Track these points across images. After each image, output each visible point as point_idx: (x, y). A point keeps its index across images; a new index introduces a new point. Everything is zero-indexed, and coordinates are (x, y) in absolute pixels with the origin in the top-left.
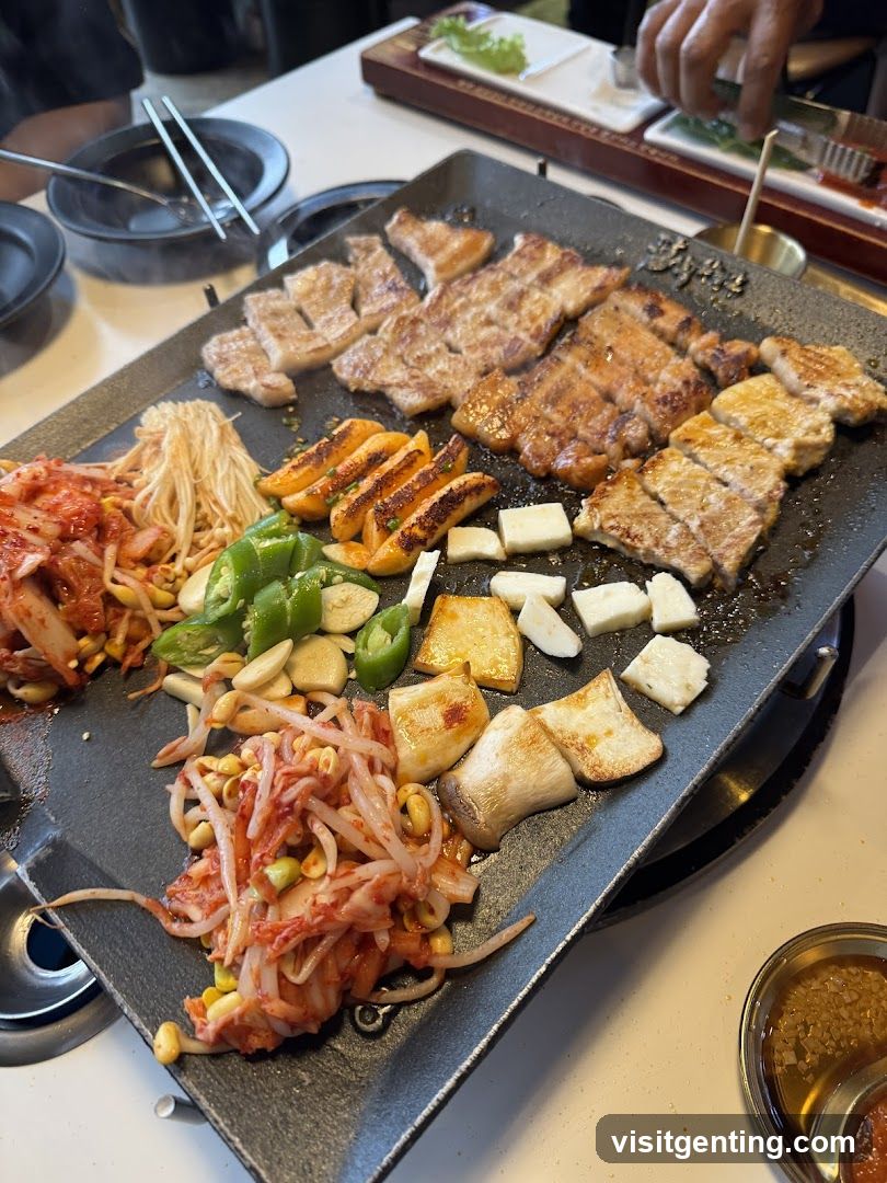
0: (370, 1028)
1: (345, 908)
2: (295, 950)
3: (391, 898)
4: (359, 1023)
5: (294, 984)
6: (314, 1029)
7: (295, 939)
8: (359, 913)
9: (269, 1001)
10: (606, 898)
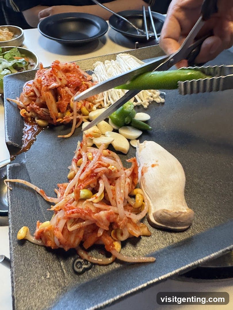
0: (77, 270)
1: (96, 214)
2: (75, 219)
3: (112, 221)
4: (75, 266)
5: (68, 230)
6: (66, 249)
7: (76, 214)
8: (100, 219)
9: (58, 230)
10: (181, 271)
